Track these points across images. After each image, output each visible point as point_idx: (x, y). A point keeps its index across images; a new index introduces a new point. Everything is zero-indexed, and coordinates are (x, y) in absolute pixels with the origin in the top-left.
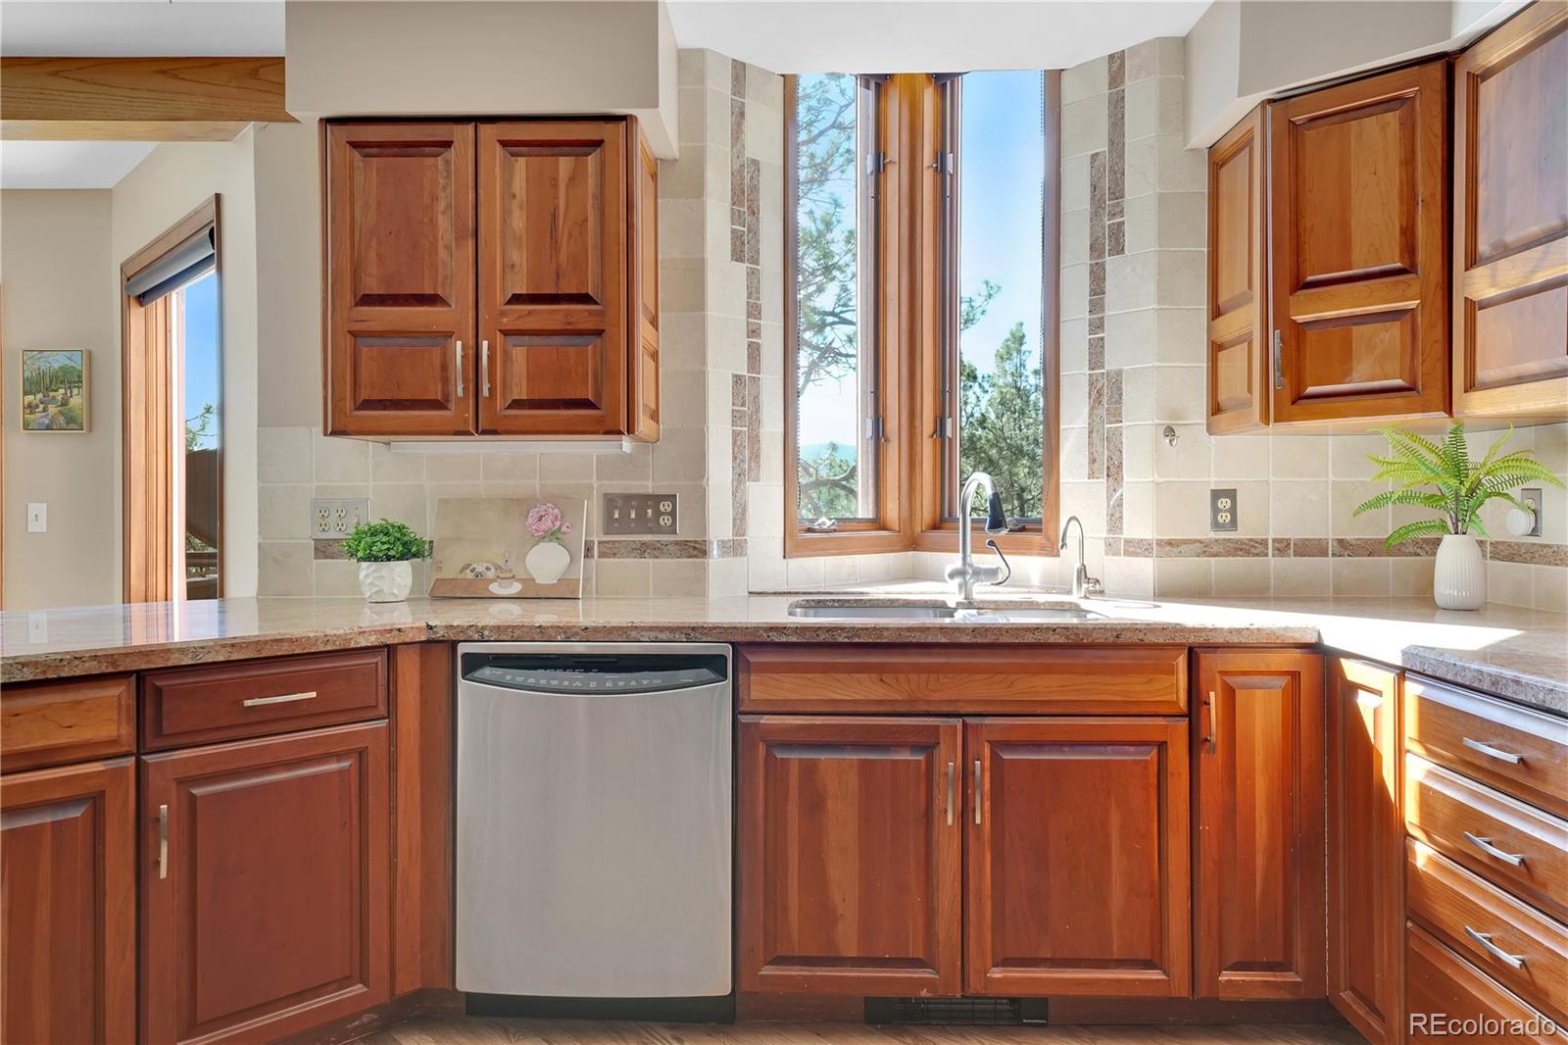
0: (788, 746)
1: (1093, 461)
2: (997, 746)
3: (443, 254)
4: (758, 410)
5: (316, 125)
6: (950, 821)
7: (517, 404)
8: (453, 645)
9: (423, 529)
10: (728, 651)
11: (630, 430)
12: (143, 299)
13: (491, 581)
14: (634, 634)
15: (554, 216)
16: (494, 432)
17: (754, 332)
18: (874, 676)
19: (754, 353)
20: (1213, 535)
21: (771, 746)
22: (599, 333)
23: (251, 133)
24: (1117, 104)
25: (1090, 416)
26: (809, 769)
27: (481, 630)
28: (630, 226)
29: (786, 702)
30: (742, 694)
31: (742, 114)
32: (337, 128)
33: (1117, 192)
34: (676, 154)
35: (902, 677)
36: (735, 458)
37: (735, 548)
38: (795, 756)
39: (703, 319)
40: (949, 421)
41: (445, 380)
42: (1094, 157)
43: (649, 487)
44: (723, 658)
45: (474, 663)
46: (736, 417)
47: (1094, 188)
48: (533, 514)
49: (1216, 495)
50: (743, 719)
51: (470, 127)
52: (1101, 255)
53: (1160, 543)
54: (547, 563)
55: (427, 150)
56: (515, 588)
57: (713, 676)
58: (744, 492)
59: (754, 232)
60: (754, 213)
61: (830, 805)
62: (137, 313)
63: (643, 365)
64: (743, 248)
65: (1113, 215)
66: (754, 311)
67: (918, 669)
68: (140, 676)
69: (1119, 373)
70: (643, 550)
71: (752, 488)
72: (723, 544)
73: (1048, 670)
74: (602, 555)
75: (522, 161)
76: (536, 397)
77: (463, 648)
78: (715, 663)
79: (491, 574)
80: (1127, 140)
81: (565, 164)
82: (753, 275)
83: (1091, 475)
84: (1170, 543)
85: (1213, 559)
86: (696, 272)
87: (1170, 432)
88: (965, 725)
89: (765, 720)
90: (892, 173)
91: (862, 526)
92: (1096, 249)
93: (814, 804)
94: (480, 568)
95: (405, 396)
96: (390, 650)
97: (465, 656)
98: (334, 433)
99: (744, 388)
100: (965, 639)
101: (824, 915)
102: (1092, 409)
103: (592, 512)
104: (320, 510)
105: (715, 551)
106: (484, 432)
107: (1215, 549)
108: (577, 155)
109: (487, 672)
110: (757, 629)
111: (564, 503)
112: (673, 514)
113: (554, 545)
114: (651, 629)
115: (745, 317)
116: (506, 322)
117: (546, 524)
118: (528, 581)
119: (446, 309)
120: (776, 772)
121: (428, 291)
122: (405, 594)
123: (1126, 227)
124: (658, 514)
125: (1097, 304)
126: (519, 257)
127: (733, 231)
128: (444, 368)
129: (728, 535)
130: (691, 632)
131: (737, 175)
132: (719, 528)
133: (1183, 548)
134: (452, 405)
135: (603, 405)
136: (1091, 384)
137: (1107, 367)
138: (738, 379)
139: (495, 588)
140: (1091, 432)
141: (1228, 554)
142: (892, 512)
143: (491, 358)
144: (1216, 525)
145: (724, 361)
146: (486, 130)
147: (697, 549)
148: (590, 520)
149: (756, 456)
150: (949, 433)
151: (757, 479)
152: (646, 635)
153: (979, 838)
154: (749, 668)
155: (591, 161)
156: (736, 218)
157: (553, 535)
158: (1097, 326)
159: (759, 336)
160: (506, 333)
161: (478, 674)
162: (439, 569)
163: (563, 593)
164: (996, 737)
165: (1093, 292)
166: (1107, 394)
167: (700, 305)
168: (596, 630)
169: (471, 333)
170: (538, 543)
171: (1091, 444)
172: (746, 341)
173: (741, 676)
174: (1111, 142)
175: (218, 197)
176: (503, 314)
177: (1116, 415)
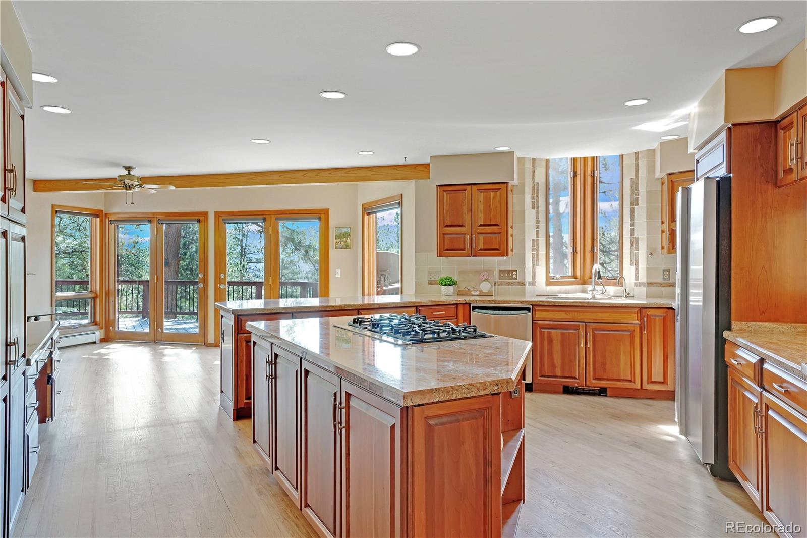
0: (544, 328)
1: (631, 261)
2: (594, 330)
3: (464, 215)
4: (539, 247)
5: (435, 187)
6: (582, 346)
7: (481, 250)
8: (470, 304)
9: (455, 278)
10: (531, 307)
11: (507, 256)
12: (368, 214)
13: (471, 291)
14: (510, 302)
15: (490, 206)
16: (476, 256)
17: (538, 227)
18: (564, 313)
19: (538, 233)
20: (663, 282)
21: (541, 328)
22: (500, 233)
23: (414, 182)
24: (637, 166)
25: (631, 248)
26: (549, 333)
27: (476, 301)
28: (507, 208)
29: (544, 318)
30: (534, 316)
31: (534, 172)
32: (441, 187)
33: (637, 189)
34: (517, 184)
35: (571, 313)
36: (532, 260)
37: (533, 283)
38: (546, 330)
39: (524, 225)
40: (595, 248)
41: (464, 244)
42: (632, 179)
43: (510, 268)
44: (530, 308)
45: (474, 308)
46: (533, 250)
47: (632, 187)
48: (482, 274)
49: (664, 270)
50: (534, 322)
51: (470, 186)
52: (633, 206)
53: (648, 283)
54: (485, 287)
55: (460, 192)
56: (478, 293)
57: (527, 312)
58: (535, 269)
59: (538, 201)
60: (538, 196)
61: (554, 341)
62: (366, 217)
63: (510, 238)
64: (535, 206)
65: (636, 195)
66: (538, 222)
67: (575, 311)
68: (417, 307)
69: (638, 238)
70: (509, 284)
71: (537, 268)
72: (529, 282)
73: (606, 312)
74: (498, 285)
75: (482, 193)
76: (485, 248)
77: (472, 305)
78: (528, 309)
79: (471, 289)
80: (640, 175)
81: (492, 194)
82: (537, 213)
83: (631, 265)
84: (651, 283)
85: (663, 288)
86: (523, 213)
87: (651, 254)
88: (586, 325)
89: (539, 322)
90: (578, 177)
91: (570, 277)
92: (632, 204)
93: (550, 341)
94: (469, 288)
95: (455, 248)
96: (457, 305)
97: (473, 307)
98: (440, 256)
99: (535, 243)
100: (586, 305)
101: (553, 366)
102: (631, 247)
103: (496, 273)
104: (430, 273)
105: (527, 285)
106: (474, 256)
107: (663, 285)
108: (495, 192)
109: (477, 310)
110: (537, 302)
111: (490, 271)
112: (516, 275)
113: (487, 282)
114: (513, 301)
115: (535, 224)
116: (478, 231)
117: (485, 277)
118: (481, 291)
119: (464, 228)
120: (542, 334)
121: (461, 224)
122: (452, 293)
123: (640, 199)
124: (513, 274)
125: (632, 219)
126: (481, 215)
127: (532, 202)
128: (464, 241)
129: (531, 280)
130: (522, 302)
131: (533, 187)
132: (528, 278)
133: (654, 285)
134: (466, 250)
135: (501, 249)
136: (631, 240)
137: (635, 236)
138: (533, 240)
139: (473, 293)
140: (631, 253)
141: (667, 286)
142: (578, 274)
143: (475, 238)
144: (664, 279)
145: (530, 236)
146: (474, 187)
147: (523, 284)
148: (496, 276)
149: (538, 259)
150: (595, 251)
151: (538, 265)
152: (512, 303)
153: (589, 350)
154: (535, 311)
155: (498, 193)
156: (533, 198)
157: (487, 280)
158: (632, 224)
159: (539, 228)
160: (478, 233)
161: (475, 310)
162: (459, 288)
163: (489, 294)
164: (593, 327)
165: (631, 215)
166: (634, 242)
167: (523, 221)
168: (501, 301)
169: (470, 234)
170: (483, 282)
171: (631, 256)
172: (535, 230)
173: (534, 312)
174: (636, 175)
175: (402, 194)
176: (478, 229)
177: (637, 249)
